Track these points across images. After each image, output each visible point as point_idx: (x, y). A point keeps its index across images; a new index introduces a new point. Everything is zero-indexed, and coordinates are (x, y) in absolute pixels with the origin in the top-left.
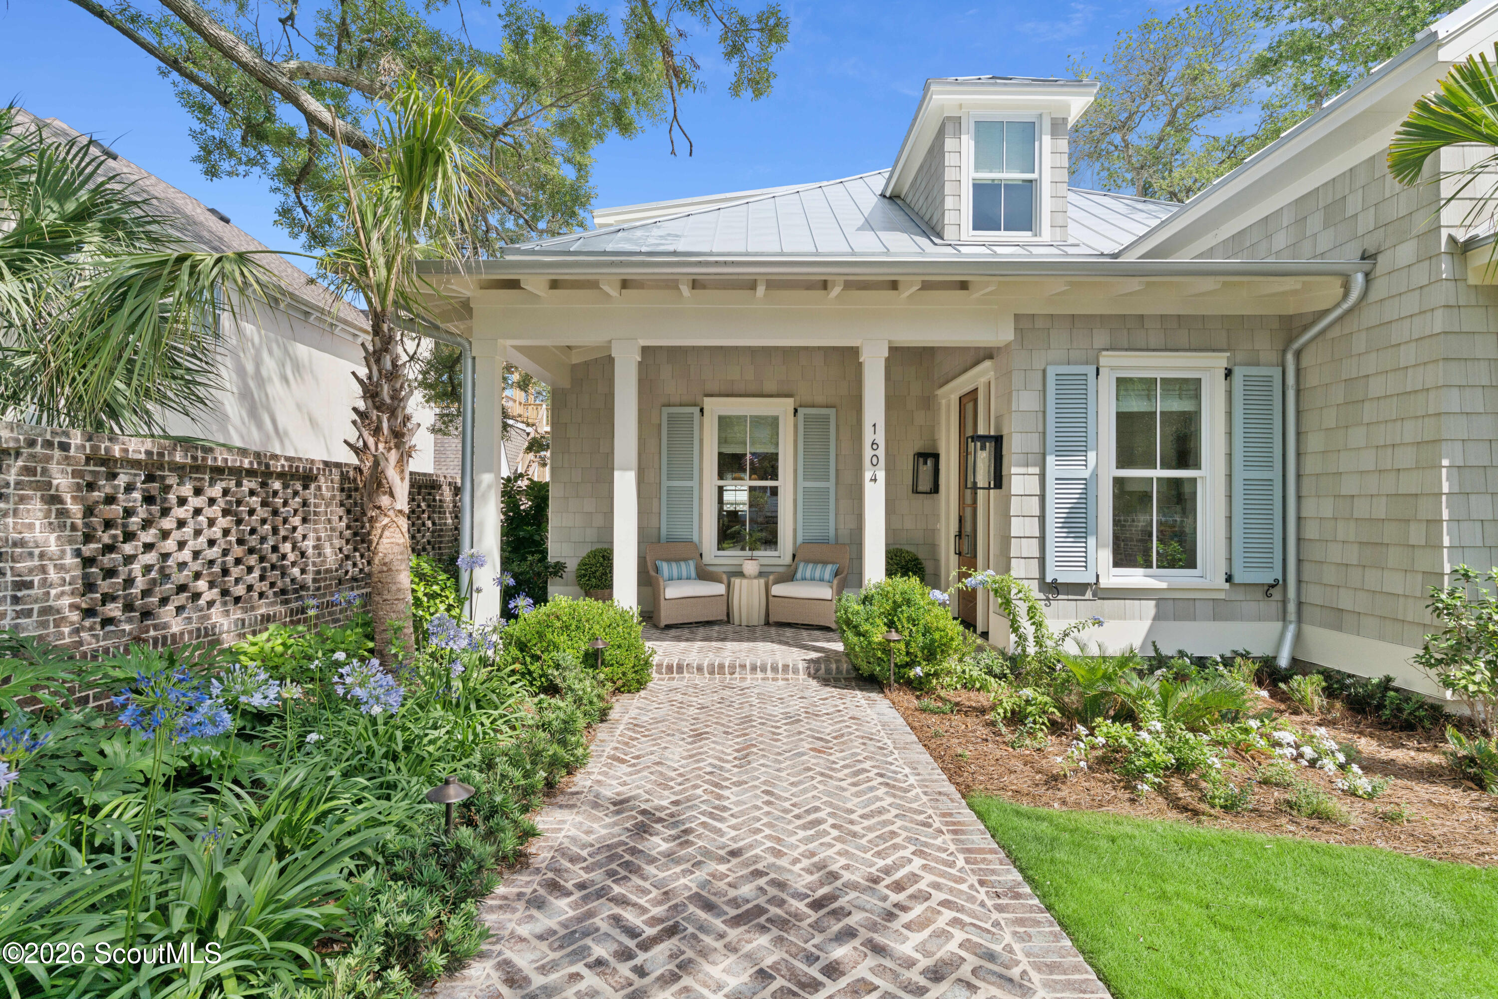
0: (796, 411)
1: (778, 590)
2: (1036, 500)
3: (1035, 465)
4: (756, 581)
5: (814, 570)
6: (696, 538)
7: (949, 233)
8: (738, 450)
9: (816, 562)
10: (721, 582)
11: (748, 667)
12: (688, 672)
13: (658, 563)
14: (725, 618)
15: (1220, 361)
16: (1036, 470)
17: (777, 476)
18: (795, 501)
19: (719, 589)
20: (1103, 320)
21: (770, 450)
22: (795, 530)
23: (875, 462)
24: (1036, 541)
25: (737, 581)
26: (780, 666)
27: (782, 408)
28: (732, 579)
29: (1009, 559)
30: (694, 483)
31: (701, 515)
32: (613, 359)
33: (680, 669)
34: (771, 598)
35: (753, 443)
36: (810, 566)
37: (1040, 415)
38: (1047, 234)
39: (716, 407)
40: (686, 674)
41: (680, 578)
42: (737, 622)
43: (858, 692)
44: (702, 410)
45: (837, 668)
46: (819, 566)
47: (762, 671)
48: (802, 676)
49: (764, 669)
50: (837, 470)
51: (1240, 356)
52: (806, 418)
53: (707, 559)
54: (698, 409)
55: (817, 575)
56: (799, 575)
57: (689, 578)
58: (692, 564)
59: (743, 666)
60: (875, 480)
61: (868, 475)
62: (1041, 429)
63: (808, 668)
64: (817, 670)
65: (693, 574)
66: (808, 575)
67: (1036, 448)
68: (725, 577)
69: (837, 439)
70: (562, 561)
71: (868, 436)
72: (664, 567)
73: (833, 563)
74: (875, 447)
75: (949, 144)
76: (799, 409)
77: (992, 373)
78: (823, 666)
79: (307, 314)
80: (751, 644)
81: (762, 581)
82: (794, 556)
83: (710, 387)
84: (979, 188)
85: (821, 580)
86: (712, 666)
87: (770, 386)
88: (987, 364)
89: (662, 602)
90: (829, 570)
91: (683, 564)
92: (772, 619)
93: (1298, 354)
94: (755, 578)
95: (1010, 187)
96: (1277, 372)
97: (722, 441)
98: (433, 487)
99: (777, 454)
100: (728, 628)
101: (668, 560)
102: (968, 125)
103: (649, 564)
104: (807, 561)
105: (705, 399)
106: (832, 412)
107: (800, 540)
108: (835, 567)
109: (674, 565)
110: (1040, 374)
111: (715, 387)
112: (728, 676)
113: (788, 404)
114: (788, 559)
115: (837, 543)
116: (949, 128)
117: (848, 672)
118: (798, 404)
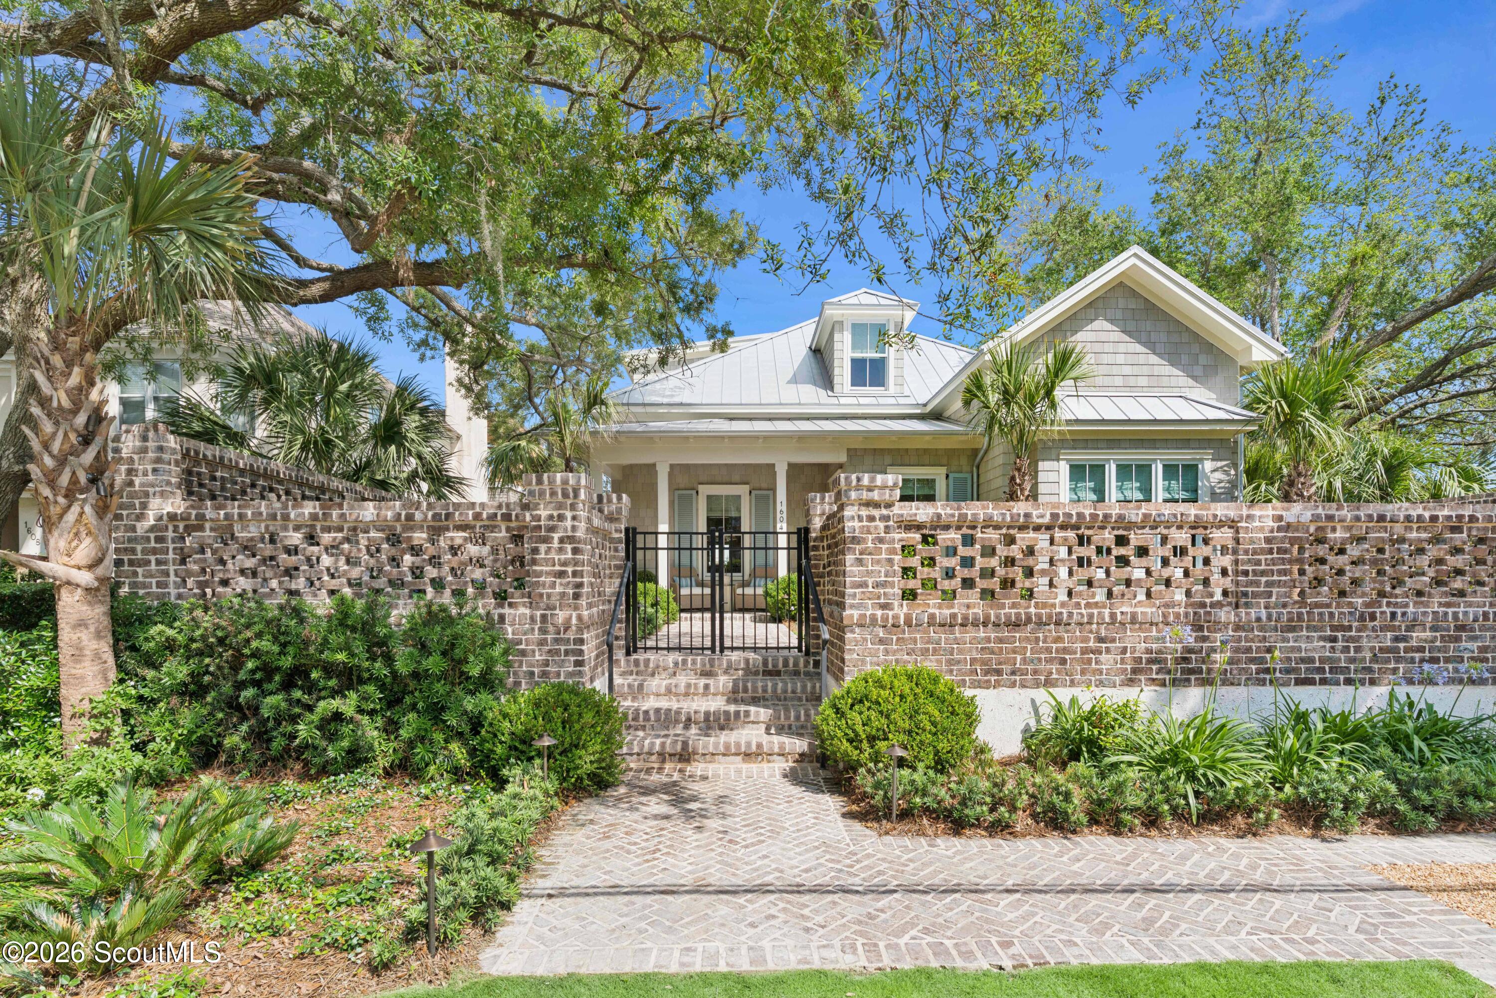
0: (750, 492)
1: (740, 591)
4: (728, 587)
5: (760, 581)
6: (695, 566)
7: (837, 388)
8: (718, 515)
9: (761, 577)
13: (675, 578)
15: (943, 471)
18: (750, 544)
20: (889, 451)
21: (736, 514)
22: (751, 561)
27: (742, 490)
34: (736, 596)
35: (726, 511)
36: (758, 579)
38: (892, 388)
39: (705, 490)
41: (687, 586)
44: (698, 492)
46: (763, 579)
50: (774, 527)
51: (954, 468)
53: (701, 577)
54: (696, 491)
55: (762, 584)
56: (752, 584)
57: (692, 586)
58: (693, 579)
65: (694, 584)
66: (757, 584)
69: (774, 509)
71: (779, 508)
75: (837, 337)
76: (753, 491)
82: (750, 575)
83: (701, 479)
84: (854, 361)
87: (736, 478)
88: (840, 471)
91: (688, 579)
92: (737, 607)
93: (978, 467)
94: (728, 585)
95: (872, 361)
96: (968, 476)
97: (709, 509)
99: (740, 518)
101: (680, 577)
102: (848, 326)
104: (757, 577)
105: (699, 486)
106: (771, 493)
107: (752, 568)
109: (683, 579)
111: (705, 480)
113: (746, 488)
114: (746, 577)
115: (773, 567)
116: (837, 327)
118: (750, 488)
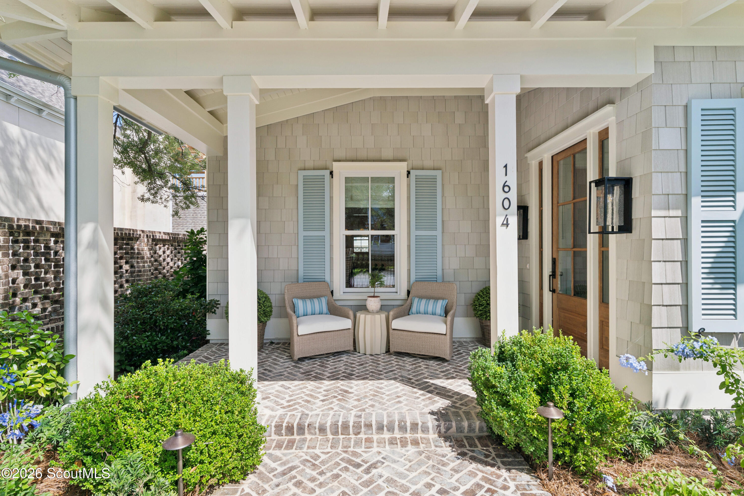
0: (409, 173)
1: (396, 324)
2: (678, 245)
3: (677, 208)
4: (378, 317)
5: (427, 305)
6: (327, 279)
8: (361, 205)
9: (429, 298)
10: (348, 317)
11: (374, 427)
12: (310, 433)
13: (295, 300)
14: (352, 349)
16: (679, 213)
17: (394, 226)
18: (409, 247)
19: (347, 324)
21: (389, 205)
22: (409, 271)
23: (506, 206)
24: (678, 288)
25: (361, 316)
26: (408, 424)
27: (397, 170)
28: (358, 314)
29: (650, 307)
30: (326, 233)
31: (331, 259)
32: (226, 98)
33: (301, 430)
34: (391, 331)
35: (373, 199)
36: (424, 301)
37: (682, 154)
39: (343, 170)
40: (308, 436)
41: (313, 314)
42: (362, 351)
43: (504, 473)
44: (331, 173)
45: (470, 426)
46: (432, 301)
47: (389, 430)
48: (432, 436)
49: (391, 429)
50: (443, 221)
52: (417, 177)
53: (337, 295)
54: (328, 172)
55: (430, 309)
56: (414, 309)
57: (321, 313)
58: (324, 300)
59: (369, 426)
60: (507, 225)
61: (500, 220)
62: (683, 169)
63: (438, 426)
64: (448, 429)
65: (325, 309)
66: (422, 309)
67: (679, 189)
68: (351, 314)
69: (443, 195)
70: (217, 298)
71: (499, 178)
72: (300, 304)
73: (443, 299)
74: (506, 189)
76: (412, 172)
77: (614, 118)
78: (454, 424)
79: (8, 97)
80: (376, 383)
81: (383, 316)
82: (409, 292)
85: (434, 314)
86: (335, 425)
87: (387, 153)
88: (608, 108)
89: (296, 338)
90: (440, 306)
91: (316, 301)
92: (392, 350)
94: (377, 312)
97: (349, 197)
98: (131, 239)
99: (394, 209)
100: (354, 359)
101: (303, 298)
103: (287, 302)
104: (421, 298)
105: (334, 163)
106: (438, 173)
107: (413, 279)
108: (445, 302)
109: (308, 302)
110: (681, 110)
111: (341, 154)
112: (353, 436)
113: (403, 167)
114: (403, 294)
115: (443, 281)
117: (481, 429)
118: (410, 167)
